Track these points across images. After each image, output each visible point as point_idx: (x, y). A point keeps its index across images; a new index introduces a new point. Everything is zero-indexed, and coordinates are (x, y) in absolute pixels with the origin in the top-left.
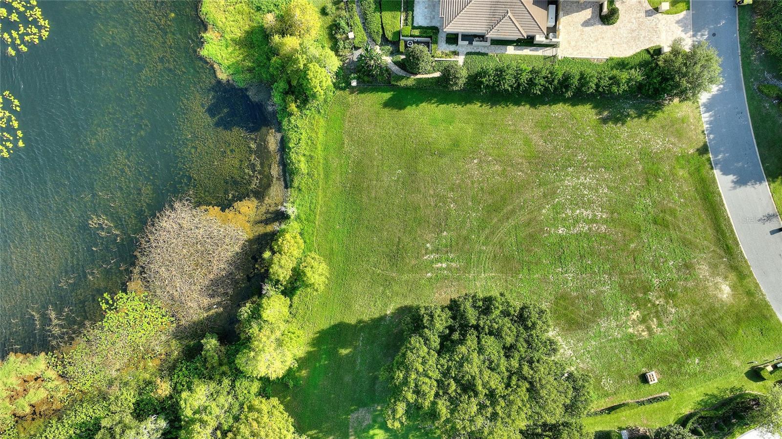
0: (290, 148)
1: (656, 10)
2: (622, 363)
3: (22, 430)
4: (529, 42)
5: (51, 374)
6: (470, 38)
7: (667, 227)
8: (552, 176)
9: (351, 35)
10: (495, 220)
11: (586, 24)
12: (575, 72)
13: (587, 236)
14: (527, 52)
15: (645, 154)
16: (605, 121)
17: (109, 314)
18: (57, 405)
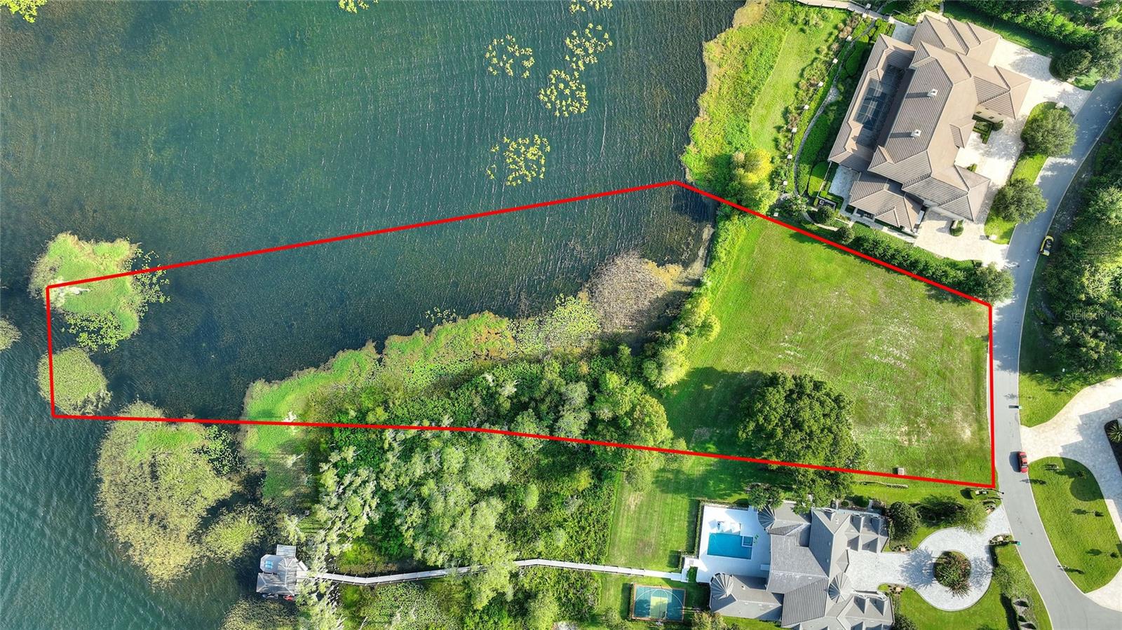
0: (718, 242)
1: (988, 237)
2: (885, 456)
3: (476, 363)
4: (899, 230)
5: (508, 333)
6: (861, 212)
7: (945, 379)
8: (882, 320)
9: (785, 183)
10: (836, 336)
11: (940, 230)
12: (923, 259)
13: (892, 367)
14: (895, 234)
15: (947, 328)
16: (930, 297)
17: (559, 308)
18: (504, 356)
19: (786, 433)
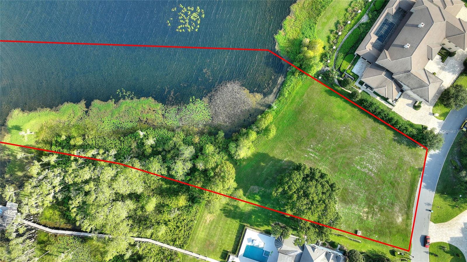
0: (285, 86)
1: (433, 114)
2: (352, 222)
3: (139, 125)
4: (386, 99)
5: (160, 112)
6: (367, 86)
7: (394, 187)
8: (366, 148)
9: (329, 61)
10: (339, 151)
11: (408, 105)
12: (396, 118)
13: (366, 174)
14: (383, 102)
15: (401, 159)
16: (395, 140)
17: (191, 104)
18: (155, 124)
19: (299, 198)
